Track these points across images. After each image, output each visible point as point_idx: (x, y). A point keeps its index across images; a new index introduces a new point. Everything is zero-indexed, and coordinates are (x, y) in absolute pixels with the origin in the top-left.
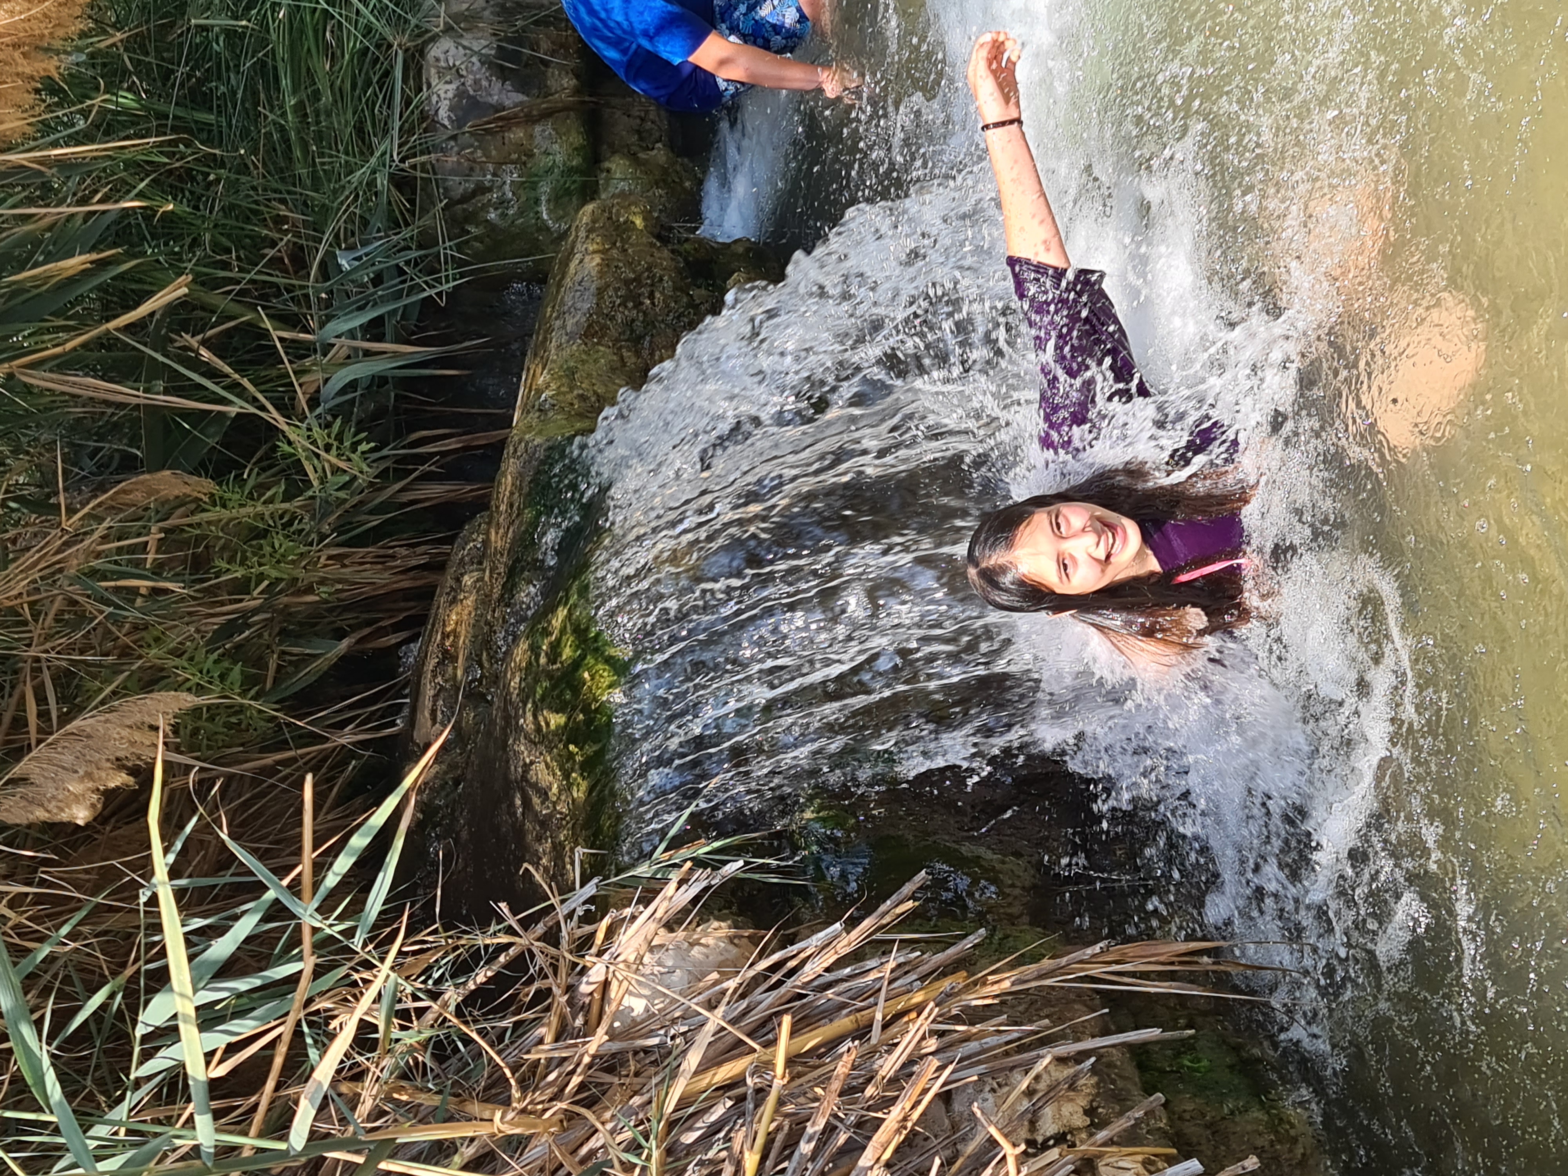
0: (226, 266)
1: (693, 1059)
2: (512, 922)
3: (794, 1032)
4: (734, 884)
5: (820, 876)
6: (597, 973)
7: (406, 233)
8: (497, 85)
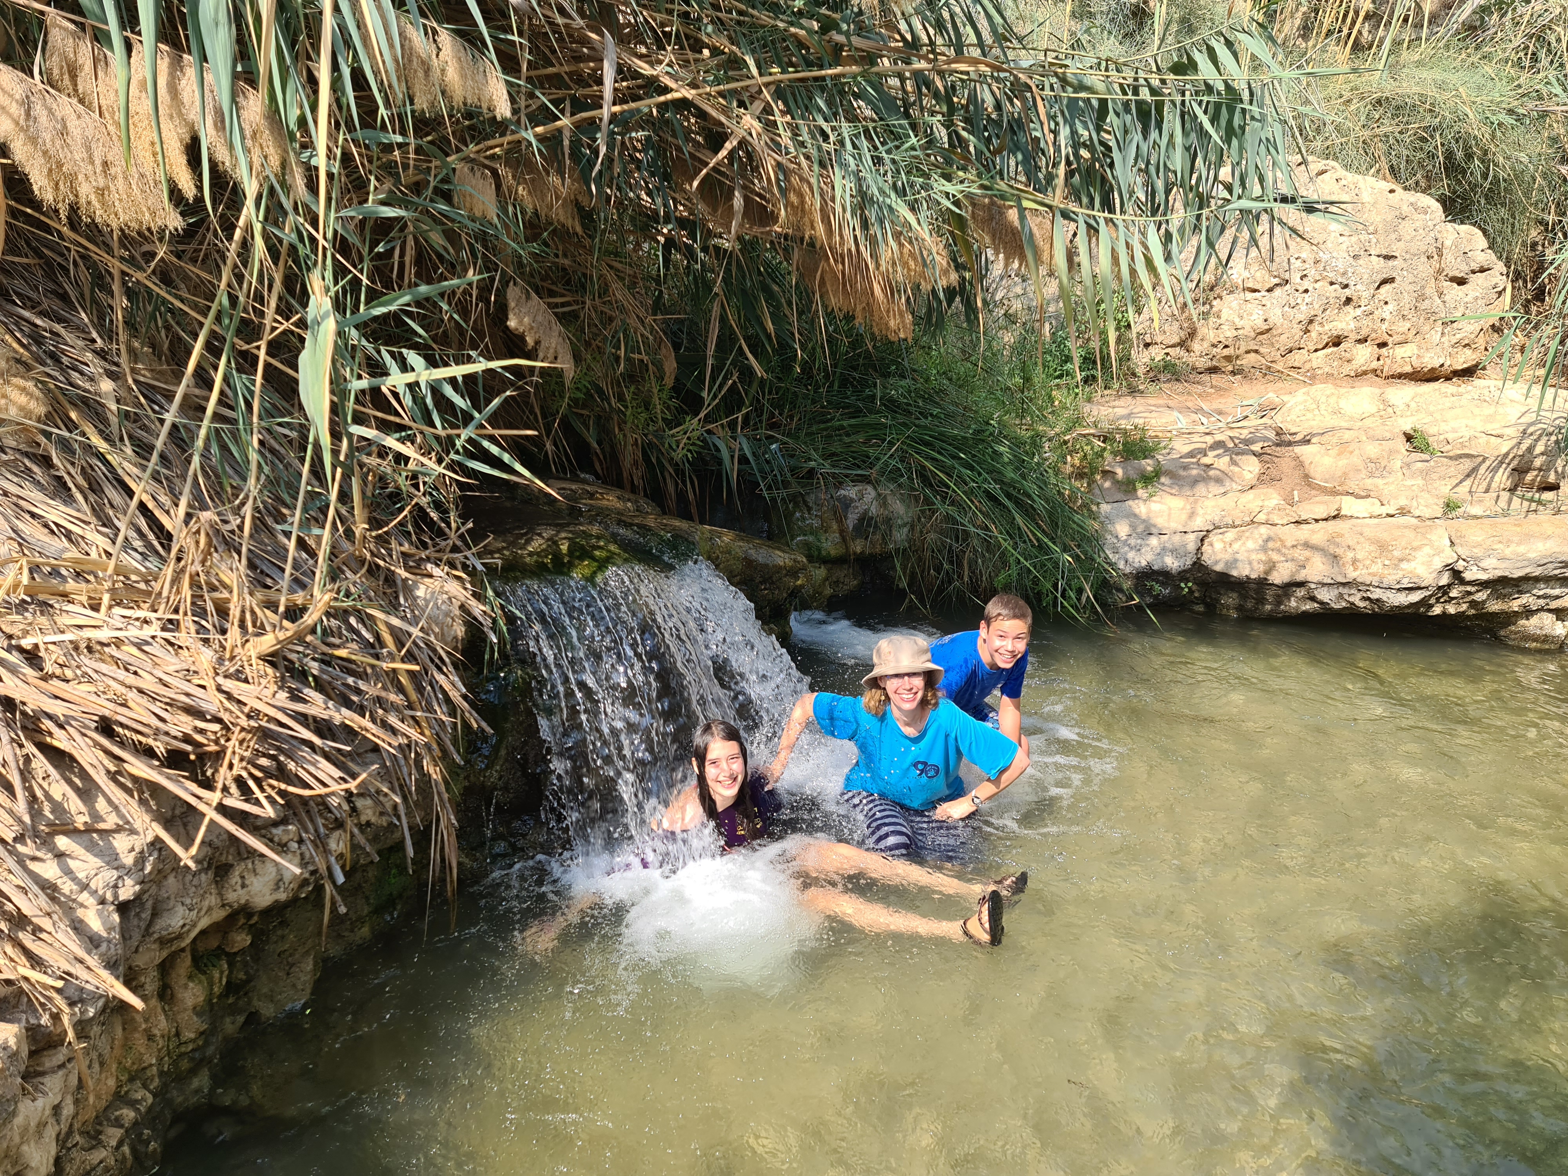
0: (770, 393)
1: (395, 622)
2: (463, 530)
3: (409, 672)
4: (484, 638)
5: (489, 680)
6: (436, 571)
7: (788, 475)
8: (856, 516)
